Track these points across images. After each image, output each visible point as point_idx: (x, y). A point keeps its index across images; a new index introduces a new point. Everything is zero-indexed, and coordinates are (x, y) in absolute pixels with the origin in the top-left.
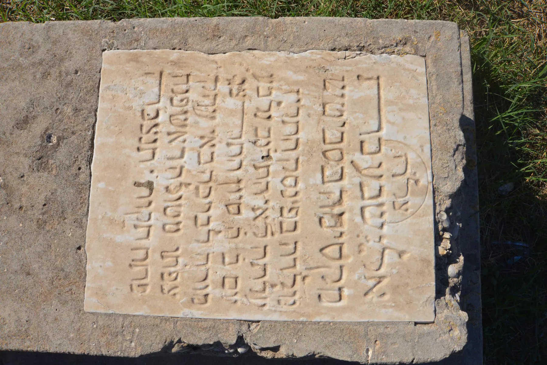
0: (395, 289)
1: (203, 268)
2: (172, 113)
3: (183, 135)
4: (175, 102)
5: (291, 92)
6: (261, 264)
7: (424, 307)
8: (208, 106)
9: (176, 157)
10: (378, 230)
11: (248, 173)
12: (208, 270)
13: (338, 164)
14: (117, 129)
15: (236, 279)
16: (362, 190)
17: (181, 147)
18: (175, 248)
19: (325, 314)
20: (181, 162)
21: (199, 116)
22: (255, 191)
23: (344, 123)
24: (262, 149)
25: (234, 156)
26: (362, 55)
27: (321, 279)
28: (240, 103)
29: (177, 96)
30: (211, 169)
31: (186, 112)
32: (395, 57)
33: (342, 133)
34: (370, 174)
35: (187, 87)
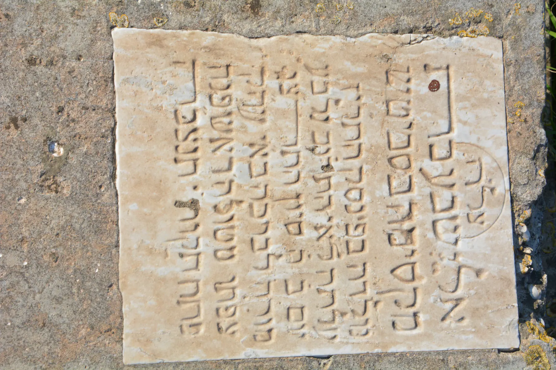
0: (475, 312)
1: (265, 299)
2: (213, 115)
3: (229, 142)
4: (215, 100)
5: (349, 88)
6: (328, 290)
7: (507, 332)
8: (255, 105)
9: (223, 169)
10: (453, 247)
11: (307, 186)
12: (270, 301)
13: (406, 173)
14: (145, 135)
15: (302, 308)
16: (432, 202)
17: (228, 157)
18: (230, 278)
19: (401, 343)
20: (230, 175)
21: (246, 118)
22: (317, 208)
23: (411, 124)
24: (321, 157)
25: (290, 167)
26: (429, 38)
27: (394, 304)
28: (293, 103)
29: (216, 93)
30: (266, 183)
31: (229, 114)
32: (468, 40)
33: (409, 136)
34: (441, 183)
35: (228, 81)
